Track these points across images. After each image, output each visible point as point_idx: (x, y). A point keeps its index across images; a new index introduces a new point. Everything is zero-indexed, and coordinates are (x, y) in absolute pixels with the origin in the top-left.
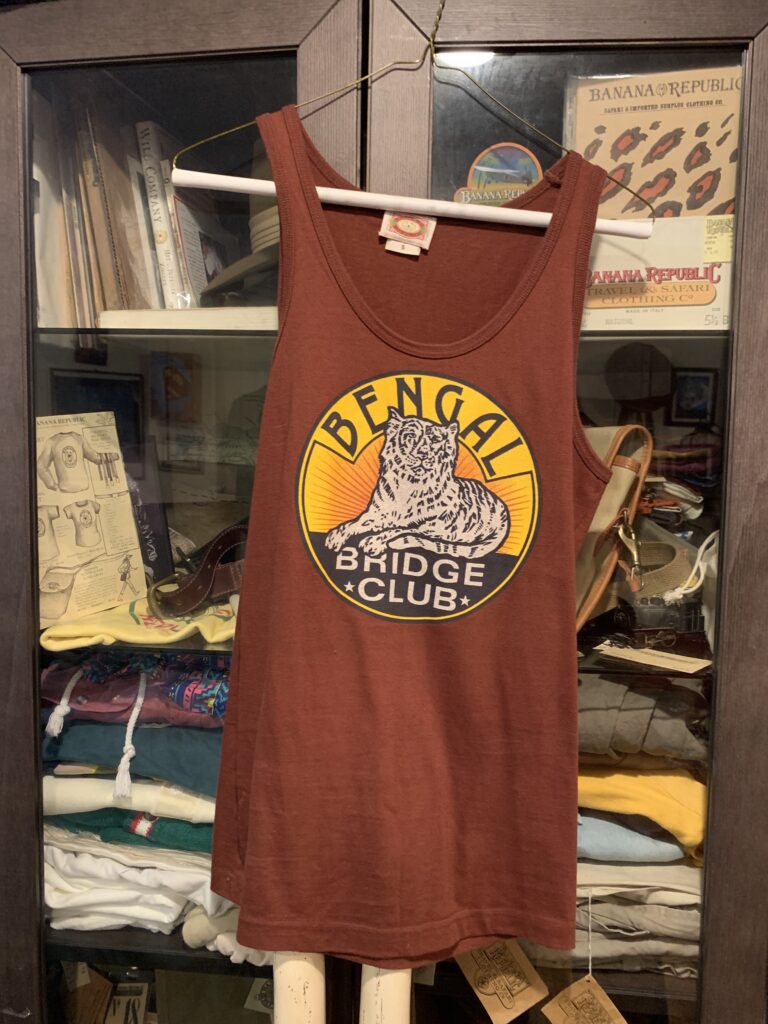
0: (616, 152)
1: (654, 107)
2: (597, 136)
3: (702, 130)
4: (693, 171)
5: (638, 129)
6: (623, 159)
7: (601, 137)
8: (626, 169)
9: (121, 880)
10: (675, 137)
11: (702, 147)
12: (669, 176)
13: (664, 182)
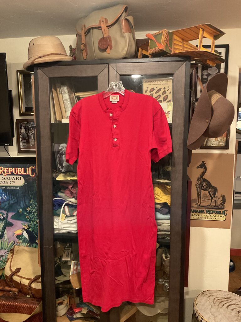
0: (150, 91)
1: (156, 84)
2: (147, 89)
3: (165, 88)
4: (164, 95)
5: (154, 88)
6: (152, 93)
7: (148, 89)
8: (152, 94)
9: (67, 223)
10: (160, 89)
11: (165, 91)
12: (160, 96)
13: (159, 97)
